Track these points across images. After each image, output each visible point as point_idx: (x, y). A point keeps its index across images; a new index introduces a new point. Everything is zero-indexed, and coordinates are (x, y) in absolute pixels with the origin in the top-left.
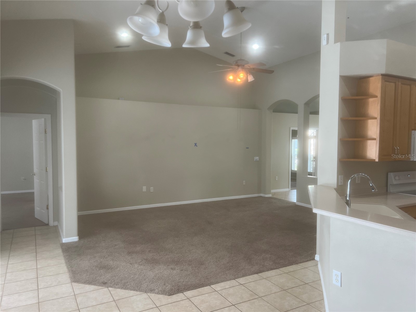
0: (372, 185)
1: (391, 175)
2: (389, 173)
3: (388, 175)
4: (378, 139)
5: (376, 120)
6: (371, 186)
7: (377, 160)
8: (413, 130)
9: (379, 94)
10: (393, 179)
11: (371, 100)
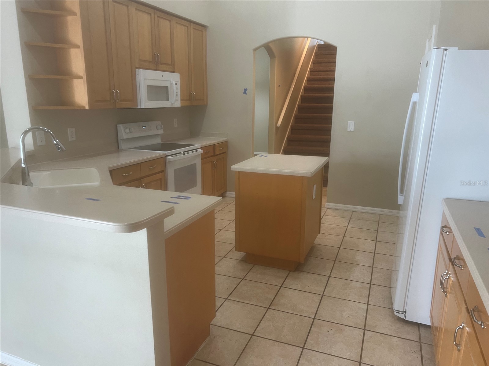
0: (56, 141)
1: (121, 127)
2: (118, 125)
3: (118, 127)
4: (85, 77)
5: (79, 49)
6: (56, 144)
7: (87, 108)
8: (137, 68)
9: (77, 9)
10: (124, 132)
11: (70, 18)
